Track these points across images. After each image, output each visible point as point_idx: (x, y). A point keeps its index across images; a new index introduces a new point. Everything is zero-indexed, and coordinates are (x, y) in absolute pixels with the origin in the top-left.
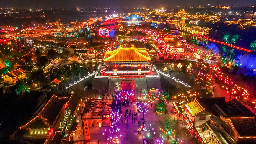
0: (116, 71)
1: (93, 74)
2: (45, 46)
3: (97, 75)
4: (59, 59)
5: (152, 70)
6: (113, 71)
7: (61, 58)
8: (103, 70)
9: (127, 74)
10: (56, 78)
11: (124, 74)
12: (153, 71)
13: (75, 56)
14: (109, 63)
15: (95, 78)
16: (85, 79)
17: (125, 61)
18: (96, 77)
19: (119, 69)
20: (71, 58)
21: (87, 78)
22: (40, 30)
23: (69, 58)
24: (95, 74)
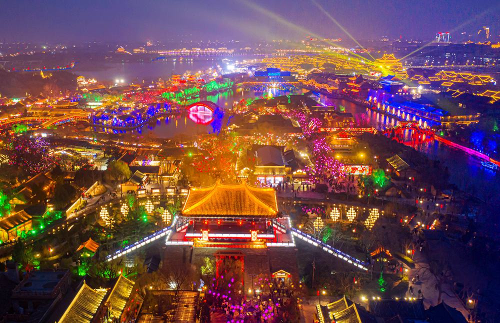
0: (207, 233)
1: (163, 235)
2: (73, 152)
3: (170, 240)
4: (98, 184)
5: (283, 230)
6: (202, 233)
7: (103, 182)
8: (183, 227)
9: (230, 240)
10: (90, 238)
11: (223, 240)
12: (283, 233)
13: (132, 181)
14: (193, 218)
15: (165, 246)
16: (146, 245)
17: (224, 213)
18: (168, 243)
19: (214, 229)
20: (123, 185)
21: (151, 242)
22: (62, 108)
23: (120, 186)
24: (166, 236)
